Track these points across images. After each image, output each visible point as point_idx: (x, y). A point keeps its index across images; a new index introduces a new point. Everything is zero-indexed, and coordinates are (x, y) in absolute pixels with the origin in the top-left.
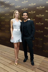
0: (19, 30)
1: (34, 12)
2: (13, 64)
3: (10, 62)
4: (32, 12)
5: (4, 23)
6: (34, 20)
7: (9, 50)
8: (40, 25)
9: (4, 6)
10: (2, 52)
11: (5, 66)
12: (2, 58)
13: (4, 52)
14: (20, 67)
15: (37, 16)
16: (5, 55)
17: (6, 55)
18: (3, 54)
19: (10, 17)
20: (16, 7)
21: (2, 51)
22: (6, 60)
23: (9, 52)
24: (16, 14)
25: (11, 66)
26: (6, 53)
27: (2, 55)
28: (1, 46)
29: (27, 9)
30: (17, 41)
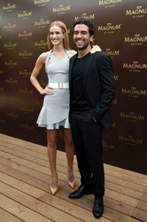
0: (66, 85)
1: (118, 27)
2: (51, 201)
3: (38, 193)
4: (110, 27)
5: (15, 63)
6: (117, 53)
7: (34, 154)
8: (137, 69)
9: (14, 6)
10: (9, 159)
11: (22, 207)
12: (11, 181)
13: (18, 160)
14: (73, 213)
15: (126, 39)
16: (19, 168)
17: (23, 170)
18: (15, 166)
20: (54, 10)
21: (11, 157)
22: (25, 187)
23: (32, 158)
25: (42, 208)
26: (24, 162)
27: (10, 168)
28: (6, 140)
29: (92, 17)
30: (55, 124)
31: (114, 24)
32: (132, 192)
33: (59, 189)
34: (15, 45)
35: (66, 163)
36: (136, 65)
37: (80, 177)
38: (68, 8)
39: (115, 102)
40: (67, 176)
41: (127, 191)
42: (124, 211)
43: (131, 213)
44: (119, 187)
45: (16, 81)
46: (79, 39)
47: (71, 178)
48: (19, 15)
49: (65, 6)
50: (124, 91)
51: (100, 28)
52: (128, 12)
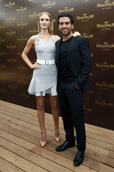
1: (92, 16)
2: (40, 152)
3: (31, 146)
4: (85, 16)
5: (15, 47)
6: (91, 36)
7: (29, 116)
8: (107, 48)
9: (14, 4)
10: (10, 120)
11: (17, 157)
12: (10, 137)
13: (16, 121)
14: (58, 161)
15: (98, 26)
16: (17, 127)
17: (20, 128)
18: (13, 126)
19: (30, 31)
20: (44, 5)
21: (11, 119)
22: (21, 142)
23: (27, 120)
24: (42, 20)
25: (33, 157)
26: (21, 123)
27: (10, 127)
28: (8, 106)
29: (72, 9)
30: (42, 92)
31: (88, 15)
32: (105, 145)
33: (48, 143)
34: (15, 32)
35: (53, 123)
36: (106, 45)
37: (65, 134)
38: (54, 3)
39: (91, 74)
40: (54, 133)
41: (100, 144)
42: (98, 159)
43: (103, 161)
44: (94, 141)
45: (15, 60)
46: (64, 28)
47: (58, 134)
48: (18, 10)
49: (51, 2)
50: (97, 65)
51: (78, 18)
52: (99, 5)
